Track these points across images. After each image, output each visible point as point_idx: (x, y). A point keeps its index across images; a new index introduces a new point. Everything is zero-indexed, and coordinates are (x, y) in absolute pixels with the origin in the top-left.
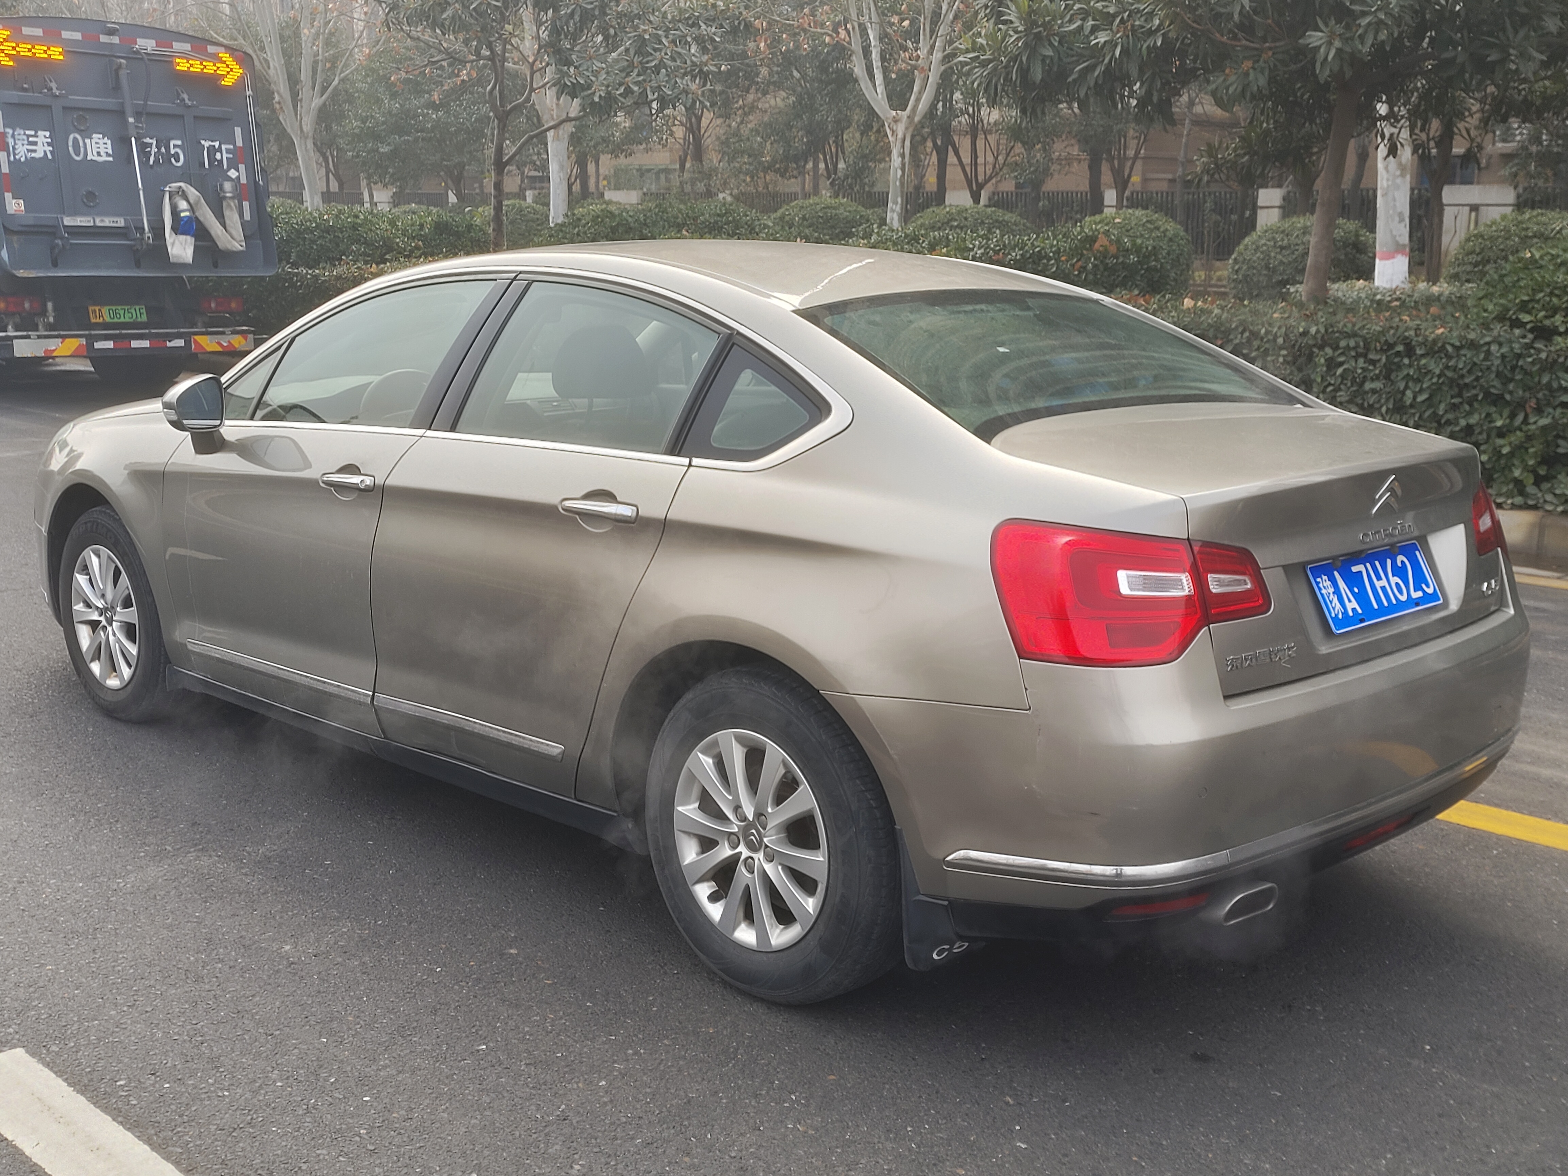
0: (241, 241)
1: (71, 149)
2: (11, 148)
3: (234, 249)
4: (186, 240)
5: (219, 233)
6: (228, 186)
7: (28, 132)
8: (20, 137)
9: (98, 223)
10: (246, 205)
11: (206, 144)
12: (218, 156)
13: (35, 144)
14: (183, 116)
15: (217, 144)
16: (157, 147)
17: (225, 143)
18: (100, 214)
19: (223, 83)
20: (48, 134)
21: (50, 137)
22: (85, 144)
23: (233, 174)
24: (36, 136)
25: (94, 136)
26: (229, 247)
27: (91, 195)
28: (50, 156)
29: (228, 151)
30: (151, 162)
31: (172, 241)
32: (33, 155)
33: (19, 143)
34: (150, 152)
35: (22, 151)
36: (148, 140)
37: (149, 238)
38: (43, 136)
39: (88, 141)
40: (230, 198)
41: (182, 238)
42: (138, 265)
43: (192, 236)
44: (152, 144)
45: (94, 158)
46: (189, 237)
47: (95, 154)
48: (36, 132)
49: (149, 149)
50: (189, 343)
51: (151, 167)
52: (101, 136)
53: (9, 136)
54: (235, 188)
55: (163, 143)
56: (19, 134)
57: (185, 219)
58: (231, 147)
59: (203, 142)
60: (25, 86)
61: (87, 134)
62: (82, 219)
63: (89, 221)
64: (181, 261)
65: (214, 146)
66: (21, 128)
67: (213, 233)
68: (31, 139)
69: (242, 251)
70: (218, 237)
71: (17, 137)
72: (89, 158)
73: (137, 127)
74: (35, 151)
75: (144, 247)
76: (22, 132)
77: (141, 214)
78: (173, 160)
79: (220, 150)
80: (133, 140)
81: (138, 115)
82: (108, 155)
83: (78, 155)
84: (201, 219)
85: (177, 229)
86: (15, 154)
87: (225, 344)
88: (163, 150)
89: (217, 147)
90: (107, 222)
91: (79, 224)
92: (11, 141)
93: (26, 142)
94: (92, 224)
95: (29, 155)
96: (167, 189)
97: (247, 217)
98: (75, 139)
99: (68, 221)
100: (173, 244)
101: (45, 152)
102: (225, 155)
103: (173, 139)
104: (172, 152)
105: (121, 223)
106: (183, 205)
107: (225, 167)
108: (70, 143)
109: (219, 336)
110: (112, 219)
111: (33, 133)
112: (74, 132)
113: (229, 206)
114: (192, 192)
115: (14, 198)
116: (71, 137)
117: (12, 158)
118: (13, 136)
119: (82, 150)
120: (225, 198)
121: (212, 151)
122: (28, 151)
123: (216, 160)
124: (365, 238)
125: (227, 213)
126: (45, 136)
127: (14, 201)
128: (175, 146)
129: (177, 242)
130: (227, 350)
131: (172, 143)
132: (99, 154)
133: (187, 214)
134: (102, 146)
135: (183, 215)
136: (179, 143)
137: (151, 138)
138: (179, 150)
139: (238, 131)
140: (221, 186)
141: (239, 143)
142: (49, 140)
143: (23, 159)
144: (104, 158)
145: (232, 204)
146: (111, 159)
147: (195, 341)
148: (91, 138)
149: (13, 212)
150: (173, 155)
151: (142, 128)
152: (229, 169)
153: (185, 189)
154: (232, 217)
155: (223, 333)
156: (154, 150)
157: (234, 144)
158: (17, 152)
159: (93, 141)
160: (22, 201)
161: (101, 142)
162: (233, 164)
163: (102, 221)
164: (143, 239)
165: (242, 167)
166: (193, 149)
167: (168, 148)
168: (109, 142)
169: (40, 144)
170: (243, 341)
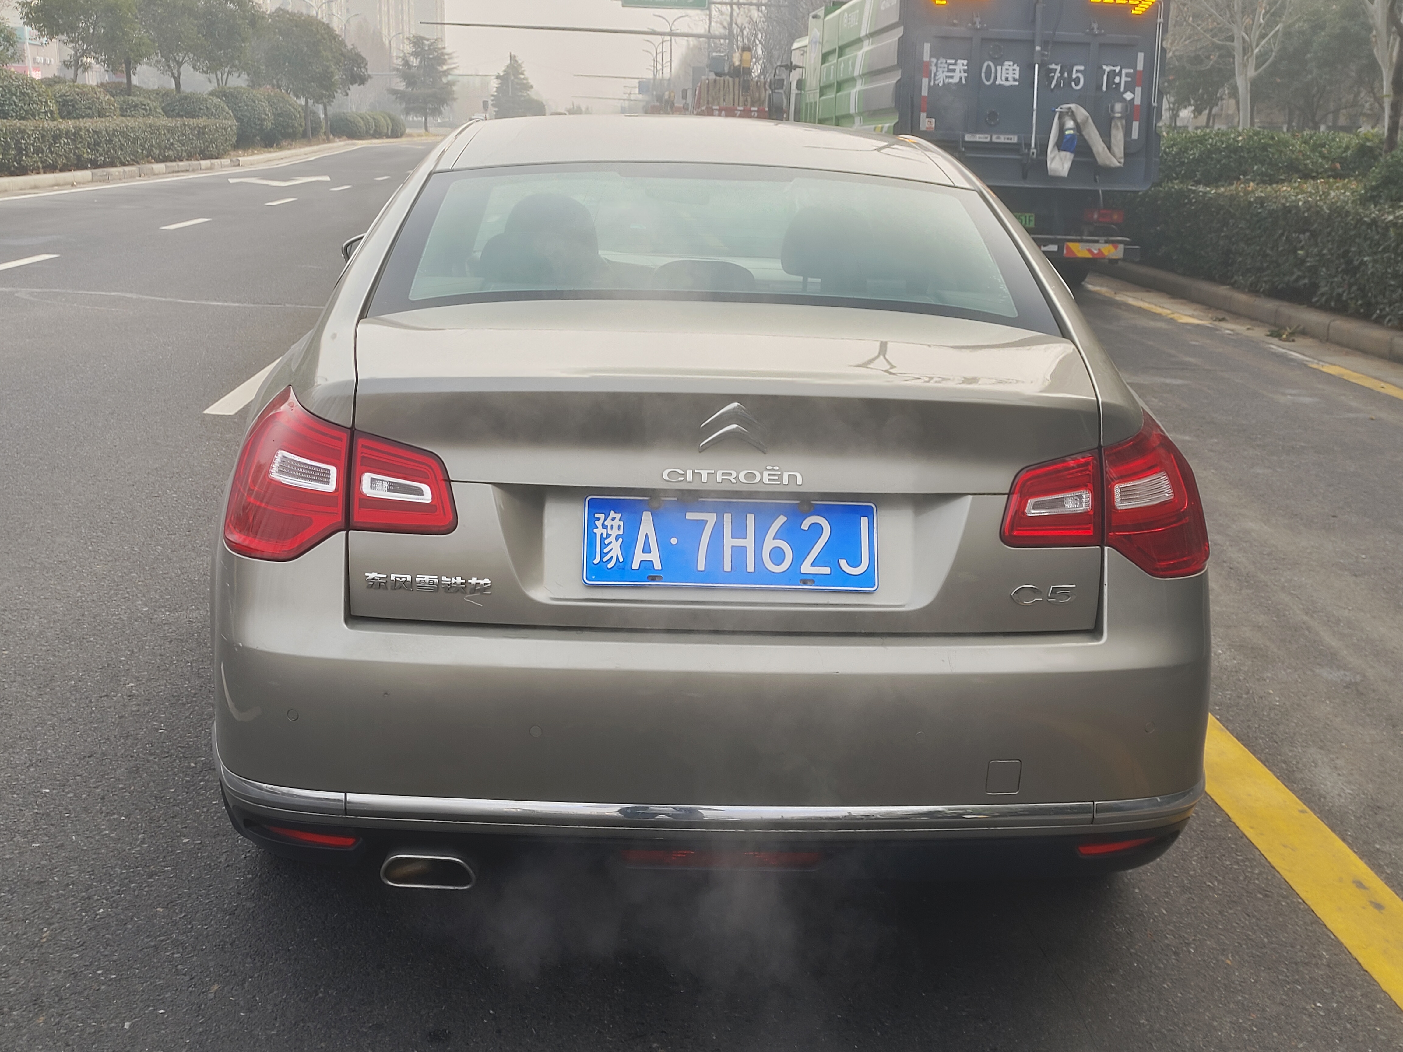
0: (1120, 158)
1: (983, 75)
2: (933, 75)
3: (1112, 165)
4: (1066, 156)
5: (1100, 150)
6: (1118, 107)
7: (949, 61)
8: (942, 65)
9: (994, 139)
10: (1136, 125)
11: (1107, 69)
12: (1117, 80)
13: (954, 71)
14: (1089, 44)
15: (1117, 69)
16: (1060, 72)
17: (1125, 68)
18: (997, 133)
19: (1133, 12)
20: (965, 62)
21: (967, 65)
22: (996, 71)
23: (1128, 96)
24: (955, 64)
25: (1006, 63)
26: (1108, 163)
27: (993, 115)
28: (964, 82)
29: (1127, 75)
30: (1053, 86)
31: (1052, 156)
32: (951, 80)
33: (940, 70)
34: (1053, 77)
35: (941, 77)
36: (1053, 66)
37: (1033, 153)
38: (962, 64)
39: (999, 68)
40: (1119, 118)
41: (1063, 154)
42: (1025, 177)
43: (1072, 152)
44: (1056, 70)
45: (1002, 83)
46: (1068, 153)
47: (1003, 79)
48: (956, 61)
49: (1053, 74)
50: (1061, 248)
51: (1052, 90)
52: (1011, 63)
53: (933, 64)
54: (1125, 109)
55: (1068, 68)
56: (941, 63)
57: (1068, 137)
58: (1132, 71)
59: (1104, 67)
60: (955, 21)
61: (999, 62)
62: (981, 136)
63: (986, 138)
64: (1058, 174)
65: (1115, 71)
66: (943, 57)
67: (1095, 150)
68: (951, 67)
69: (1119, 168)
70: (1098, 153)
71: (939, 65)
72: (997, 83)
73: (1043, 55)
74: (952, 77)
75: (1029, 161)
76: (944, 61)
77: (1032, 133)
78: (1073, 84)
79: (1120, 74)
80: (1037, 66)
81: (1045, 44)
82: (1015, 80)
83: (988, 80)
84: (1086, 137)
85: (1060, 146)
86: (935, 80)
87: (1096, 252)
88: (1066, 75)
89: (1117, 71)
90: (1003, 139)
91: (977, 139)
92: (933, 69)
93: (946, 69)
94: (988, 140)
95: (947, 81)
96: (1059, 110)
97: (1135, 135)
98: (989, 66)
99: (968, 138)
100: (1053, 159)
101: (961, 78)
102: (1124, 79)
103: (1077, 65)
104: (1074, 76)
105: (1015, 139)
106: (1070, 124)
107: (1122, 89)
108: (984, 70)
109: (1091, 244)
110: (1007, 136)
111: (953, 61)
112: (987, 60)
113: (1116, 125)
114: (1081, 113)
115: (927, 117)
116: (985, 65)
117: (932, 84)
118: (936, 65)
119: (993, 75)
120: (1113, 118)
121: (1112, 75)
122: (947, 77)
123: (1114, 83)
124: (1271, 159)
125: (1114, 132)
126: (963, 65)
127: (927, 119)
128: (1077, 71)
129: (1057, 158)
130: (1096, 256)
131: (1075, 68)
132: (1007, 79)
133: (1072, 132)
134: (1011, 72)
135: (1067, 133)
136: (1082, 68)
137: (1056, 64)
138: (1080, 75)
139: (1141, 56)
140: (1113, 107)
141: (1140, 67)
142: (966, 68)
143: (941, 84)
144: (1011, 83)
145: (1119, 124)
146: (1017, 83)
147: (1068, 248)
148: (1002, 65)
149: (924, 129)
150: (1074, 80)
151: (1047, 56)
152: (1125, 92)
153: (1074, 109)
154: (1118, 137)
155: (1097, 242)
156: (1058, 74)
157: (1135, 68)
158: (937, 78)
159: (1004, 68)
160: (934, 120)
161: (1011, 68)
162: (1130, 87)
163: (998, 138)
164: (1028, 154)
165: (1138, 90)
166: (1094, 74)
167: (1070, 73)
168: (1018, 69)
169: (958, 71)
170: (1112, 250)
